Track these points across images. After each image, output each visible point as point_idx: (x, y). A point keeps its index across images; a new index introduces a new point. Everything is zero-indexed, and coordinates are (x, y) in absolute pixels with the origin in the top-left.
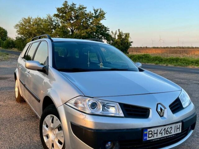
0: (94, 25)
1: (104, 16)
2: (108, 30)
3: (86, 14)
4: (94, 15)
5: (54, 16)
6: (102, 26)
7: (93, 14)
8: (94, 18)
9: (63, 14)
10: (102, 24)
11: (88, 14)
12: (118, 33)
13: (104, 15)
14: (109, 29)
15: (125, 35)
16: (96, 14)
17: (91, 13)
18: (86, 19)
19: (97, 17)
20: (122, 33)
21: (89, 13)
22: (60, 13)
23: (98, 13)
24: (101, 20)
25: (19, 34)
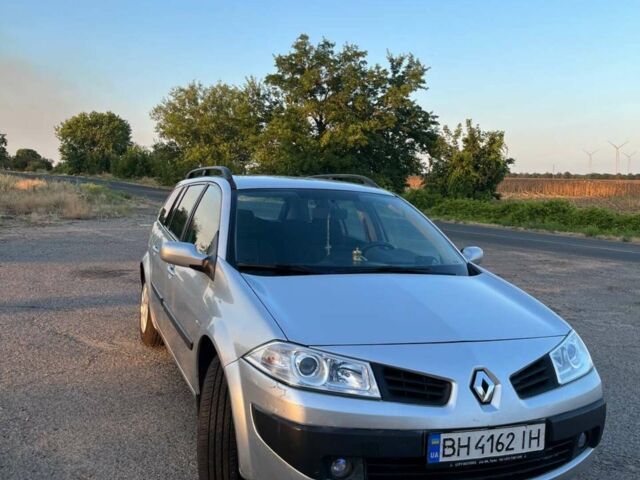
0: (390, 106)
1: (422, 78)
2: (434, 123)
3: (364, 74)
4: (390, 76)
5: (267, 82)
6: (413, 109)
7: (387, 74)
8: (388, 86)
9: (293, 74)
10: (413, 103)
11: (372, 72)
12: (465, 133)
13: (422, 74)
14: (436, 120)
15: (487, 139)
16: (395, 72)
17: (381, 70)
18: (364, 87)
19: (398, 82)
20: (479, 132)
21: (373, 69)
22: (286, 71)
23: (402, 69)
24: (411, 90)
25: (162, 135)
